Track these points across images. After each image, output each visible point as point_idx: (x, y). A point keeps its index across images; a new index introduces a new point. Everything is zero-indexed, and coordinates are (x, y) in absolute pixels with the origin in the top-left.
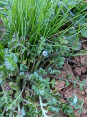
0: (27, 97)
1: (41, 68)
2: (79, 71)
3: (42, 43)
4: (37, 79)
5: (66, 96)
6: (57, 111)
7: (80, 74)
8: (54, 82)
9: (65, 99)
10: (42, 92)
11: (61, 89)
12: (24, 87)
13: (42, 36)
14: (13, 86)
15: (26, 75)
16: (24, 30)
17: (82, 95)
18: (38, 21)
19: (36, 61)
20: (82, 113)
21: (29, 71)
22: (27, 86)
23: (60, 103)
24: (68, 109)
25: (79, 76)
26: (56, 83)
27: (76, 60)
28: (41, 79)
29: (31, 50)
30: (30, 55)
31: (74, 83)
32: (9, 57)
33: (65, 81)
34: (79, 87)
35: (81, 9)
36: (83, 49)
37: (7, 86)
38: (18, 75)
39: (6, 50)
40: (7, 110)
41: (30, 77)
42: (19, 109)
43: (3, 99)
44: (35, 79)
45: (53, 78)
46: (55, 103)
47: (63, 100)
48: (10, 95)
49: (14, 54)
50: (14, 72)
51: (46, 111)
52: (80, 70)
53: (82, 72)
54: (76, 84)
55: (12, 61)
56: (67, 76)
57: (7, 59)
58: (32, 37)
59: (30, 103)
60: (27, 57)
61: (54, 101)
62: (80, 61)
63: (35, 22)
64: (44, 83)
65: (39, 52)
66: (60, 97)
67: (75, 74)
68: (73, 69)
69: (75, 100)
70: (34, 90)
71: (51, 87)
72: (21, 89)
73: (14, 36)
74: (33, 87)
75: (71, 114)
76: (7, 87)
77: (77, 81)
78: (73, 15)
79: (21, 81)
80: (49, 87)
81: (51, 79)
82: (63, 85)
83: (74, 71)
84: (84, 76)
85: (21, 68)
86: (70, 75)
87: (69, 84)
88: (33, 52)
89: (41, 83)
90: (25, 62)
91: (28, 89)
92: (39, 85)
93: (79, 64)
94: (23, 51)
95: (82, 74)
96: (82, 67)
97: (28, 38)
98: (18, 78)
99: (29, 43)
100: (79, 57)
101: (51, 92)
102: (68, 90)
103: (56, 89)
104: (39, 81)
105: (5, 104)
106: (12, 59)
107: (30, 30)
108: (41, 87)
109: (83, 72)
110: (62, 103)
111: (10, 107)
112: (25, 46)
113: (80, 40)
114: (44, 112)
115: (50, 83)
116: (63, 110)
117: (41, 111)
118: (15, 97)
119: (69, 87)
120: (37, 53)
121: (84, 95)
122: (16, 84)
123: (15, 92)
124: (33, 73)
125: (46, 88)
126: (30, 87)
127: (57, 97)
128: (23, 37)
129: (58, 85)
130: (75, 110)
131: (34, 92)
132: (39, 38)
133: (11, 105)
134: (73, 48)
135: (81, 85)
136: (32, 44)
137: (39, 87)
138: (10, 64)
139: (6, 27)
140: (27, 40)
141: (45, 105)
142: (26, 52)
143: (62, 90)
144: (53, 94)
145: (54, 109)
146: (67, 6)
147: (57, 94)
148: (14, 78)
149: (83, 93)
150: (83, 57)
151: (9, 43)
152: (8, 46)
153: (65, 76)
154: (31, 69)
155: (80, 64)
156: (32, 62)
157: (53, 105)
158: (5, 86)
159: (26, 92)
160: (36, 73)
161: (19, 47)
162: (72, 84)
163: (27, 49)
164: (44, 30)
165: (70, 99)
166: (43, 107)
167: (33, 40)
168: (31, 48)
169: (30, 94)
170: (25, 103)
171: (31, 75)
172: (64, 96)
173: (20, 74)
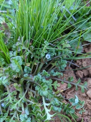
0: (30, 98)
1: (44, 70)
2: (80, 74)
3: (46, 46)
4: (40, 81)
5: (68, 97)
6: (59, 111)
7: (81, 77)
8: (56, 84)
9: (67, 101)
10: (45, 93)
11: (63, 91)
12: (27, 88)
13: (46, 39)
14: (17, 87)
15: (29, 76)
16: (28, 35)
17: (83, 97)
18: (42, 26)
19: (39, 64)
20: (83, 114)
21: (32, 73)
22: (30, 87)
23: (62, 104)
24: (70, 109)
25: (81, 78)
26: (59, 85)
27: (78, 63)
28: (44, 81)
29: (35, 53)
30: (33, 58)
31: (76, 85)
32: (15, 60)
33: (67, 84)
34: (80, 89)
35: (83, 13)
36: (85, 52)
37: (11, 86)
38: (22, 76)
39: (11, 53)
40: (12, 109)
41: (34, 78)
42: (23, 109)
43: (7, 100)
44: (38, 81)
45: (55, 80)
46: (57, 103)
47: (65, 101)
48: (14, 96)
49: (20, 57)
50: (18, 73)
51: (49, 110)
52: (82, 73)
53: (84, 75)
54: (78, 87)
55: (17, 63)
56: (69, 79)
57: (13, 61)
58: (36, 41)
59: (34, 103)
60: (30, 59)
61: (57, 101)
62: (82, 65)
63: (39, 27)
64: (47, 84)
65: (43, 55)
66: (62, 98)
67: (77, 77)
68: (75, 71)
69: (77, 100)
70: (37, 91)
71: (53, 89)
72: (25, 90)
73: (19, 39)
74: (37, 88)
75: (73, 114)
76: (11, 88)
77: (78, 83)
78: (75, 20)
79: (25, 82)
80: (51, 89)
81: (54, 81)
82: (65, 87)
83: (76, 74)
84: (86, 79)
85: (25, 70)
86: (72, 78)
87: (70, 86)
88: (37, 55)
89: (44, 84)
90: (29, 64)
91: (31, 90)
92: (42, 86)
93: (81, 67)
94: (27, 54)
95: (84, 77)
96: (84, 70)
97: (32, 41)
98: (22, 80)
99: (33, 47)
100: (81, 60)
101: (54, 93)
102: (70, 92)
103: (58, 91)
104: (42, 83)
105: (10, 103)
106: (18, 61)
107: (34, 34)
108: (44, 88)
109: (85, 75)
110: (64, 104)
111: (14, 107)
112: (29, 49)
113: (82, 44)
114: (47, 111)
115: (52, 85)
116: (65, 111)
117: (45, 110)
118: (20, 97)
119: (71, 89)
120: (40, 56)
121: (86, 97)
122: (20, 85)
123: (18, 92)
124: (36, 74)
125: (48, 89)
126: (34, 89)
127: (59, 98)
128: (27, 41)
129: (60, 87)
130: (77, 111)
131: (37, 93)
132: (42, 42)
133: (16, 104)
134: (75, 52)
135: (82, 87)
136: (36, 47)
137: (42, 88)
138: (15, 66)
139: (11, 31)
140: (31, 44)
141: (48, 105)
142: (30, 55)
143: (64, 92)
144: (55, 95)
145: (56, 109)
146: (69, 11)
147: (59, 95)
148: (18, 80)
149: (84, 95)
150: (84, 60)
151: (14, 47)
152: (12, 49)
153: (67, 79)
154: (34, 71)
155: (82, 67)
156: (36, 64)
157: (55, 105)
159: (29, 93)
160: (39, 76)
161: (24, 50)
162: (74, 86)
163: (31, 52)
164: (47, 34)
165: (72, 99)
167: (37, 44)
168: (35, 51)
169: (34, 95)
170: (29, 103)
171: (35, 77)
172: (66, 97)
173: (25, 75)
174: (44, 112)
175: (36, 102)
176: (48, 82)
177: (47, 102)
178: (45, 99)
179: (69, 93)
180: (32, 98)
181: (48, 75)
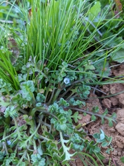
0: (44, 133)
1: (62, 99)
2: (108, 103)
3: (63, 68)
4: (57, 111)
5: (92, 132)
6: (81, 149)
7: (109, 106)
8: (76, 116)
9: (91, 137)
10: (63, 126)
11: (85, 124)
12: (40, 121)
13: (64, 60)
14: (27, 119)
15: (43, 106)
16: (42, 54)
17: (111, 132)
18: (59, 43)
19: (56, 90)
20: (111, 154)
21: (47, 102)
22: (43, 120)
23: (84, 141)
24: (94, 148)
25: (108, 109)
26: (80, 117)
27: (105, 90)
28: (62, 111)
29: (50, 77)
30: (48, 83)
31: (102, 117)
32: (26, 85)
33: (91, 115)
34: (107, 123)
35: (111, 27)
36: (113, 76)
37: (20, 119)
38: (33, 106)
39: (20, 76)
40: (21, 148)
41: (49, 109)
42: (35, 147)
43: (15, 136)
44: (54, 112)
45: (76, 111)
46: (78, 139)
47: (88, 137)
48: (24, 130)
49: (32, 81)
50: (29, 102)
51: (69, 149)
52: (110, 101)
53: (112, 105)
54: (105, 119)
55: (28, 89)
56: (94, 109)
57: (24, 87)
58: (52, 61)
59: (49, 140)
60: (44, 84)
61: (78, 137)
62: (110, 91)
63: (55, 45)
64: (65, 116)
65: (60, 79)
66: (84, 134)
67: (104, 107)
68: (101, 100)
69: (102, 136)
70: (53, 125)
71: (74, 122)
72: (37, 124)
73: (30, 60)
74: (53, 121)
75: (98, 154)
76: (20, 121)
77: (105, 114)
78: (101, 35)
79: (37, 114)
80: (71, 122)
81: (74, 112)
82: (88, 119)
83: (102, 104)
84: (114, 109)
85: (38, 98)
86: (97, 108)
87: (95, 118)
88: (53, 79)
89: (62, 116)
90: (42, 91)
91: (46, 124)
92: (60, 118)
93: (108, 94)
94: (41, 77)
95: (112, 106)
96: (112, 99)
97: (46, 62)
98: (34, 111)
99: (47, 69)
100: (109, 86)
101: (74, 127)
102: (94, 126)
103: (80, 124)
104: (59, 114)
105: (19, 140)
106: (29, 87)
107: (49, 53)
108: (62, 121)
109: (114, 104)
110: (87, 141)
111: (24, 145)
112: (43, 72)
113: (110, 65)
114: (66, 149)
115: (72, 117)
116: (88, 150)
117: (62, 148)
118: (31, 132)
119: (95, 122)
120: (56, 80)
121: (114, 132)
122: (31, 117)
123: (29, 126)
124: (52, 103)
125: (67, 122)
126: (48, 122)
127: (80, 133)
128: (41, 62)
129: (82, 120)
130: (103, 149)
131: (52, 128)
132: (60, 63)
133: (26, 141)
135: (110, 120)
136: (51, 69)
137: (59, 121)
138: (26, 93)
139: (20, 49)
140: (45, 65)
141: (67, 141)
142: (44, 79)
143: (87, 126)
144: (76, 130)
145: (77, 147)
146: (94, 23)
147: (81, 129)
148: (28, 110)
149: (112, 129)
150: (113, 85)
151: (23, 68)
152: (22, 71)
153: (91, 109)
154: (49, 100)
155: (110, 94)
156: (51, 90)
157: (76, 143)
158: (18, 119)
159: (42, 127)
160: (56, 105)
161: (36, 73)
162: (99, 118)
163: (45, 76)
164: (66, 54)
165: (96, 135)
166: (65, 144)
167: (53, 65)
168: (50, 74)
169: (48, 130)
170: (42, 140)
171: (50, 107)
172: (89, 133)
173: (37, 105)
174: (62, 151)
175: (52, 139)
176: (66, 113)
177: (65, 138)
178: (63, 135)
179: (93, 128)
180: (46, 133)
181: (67, 104)
